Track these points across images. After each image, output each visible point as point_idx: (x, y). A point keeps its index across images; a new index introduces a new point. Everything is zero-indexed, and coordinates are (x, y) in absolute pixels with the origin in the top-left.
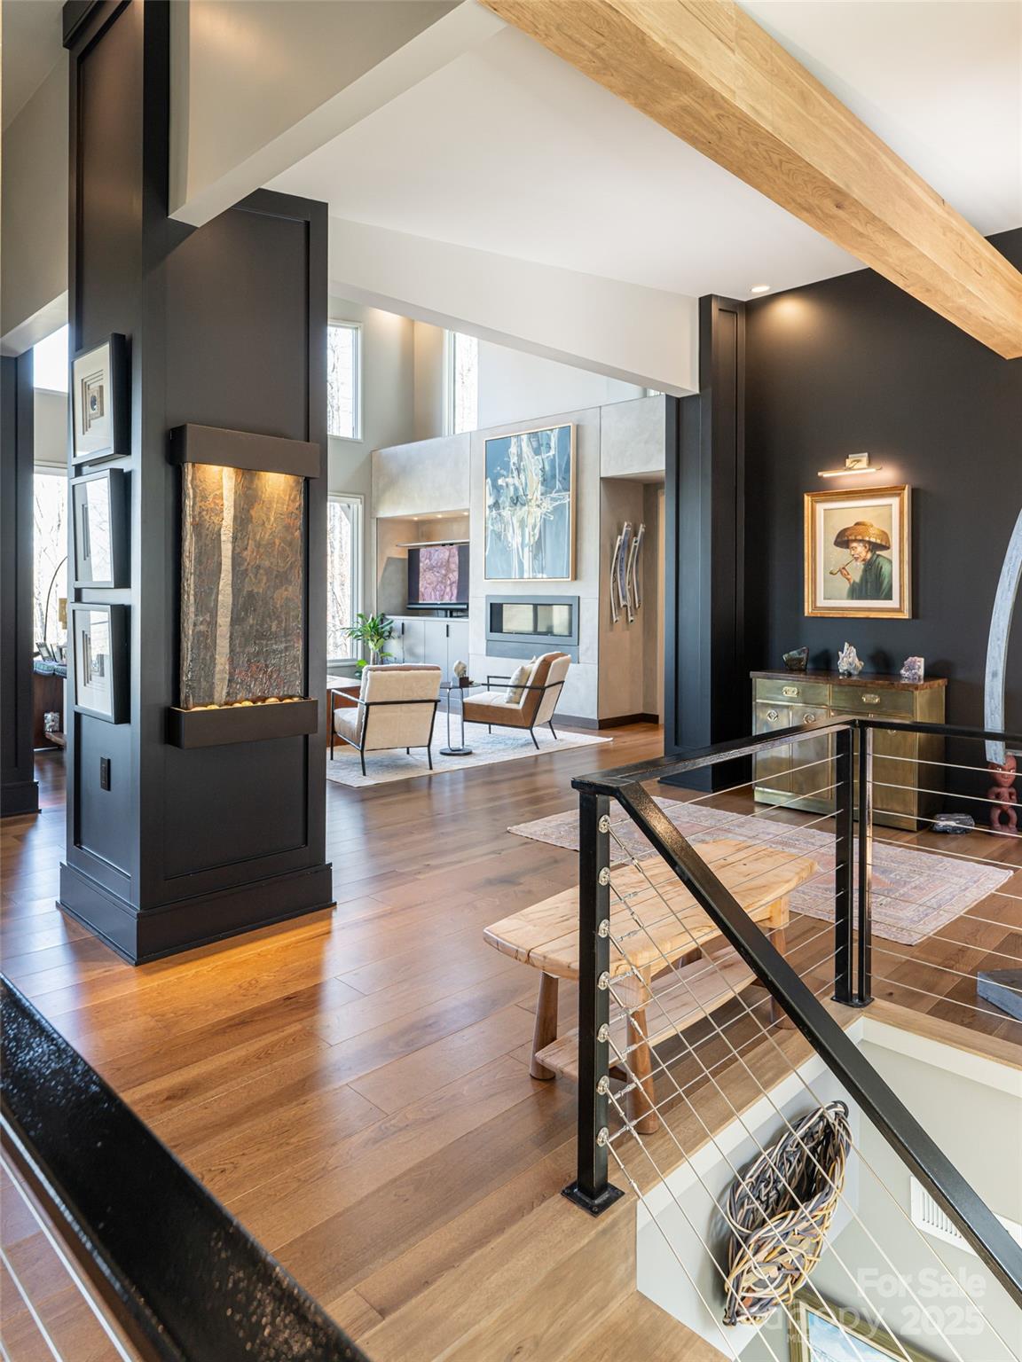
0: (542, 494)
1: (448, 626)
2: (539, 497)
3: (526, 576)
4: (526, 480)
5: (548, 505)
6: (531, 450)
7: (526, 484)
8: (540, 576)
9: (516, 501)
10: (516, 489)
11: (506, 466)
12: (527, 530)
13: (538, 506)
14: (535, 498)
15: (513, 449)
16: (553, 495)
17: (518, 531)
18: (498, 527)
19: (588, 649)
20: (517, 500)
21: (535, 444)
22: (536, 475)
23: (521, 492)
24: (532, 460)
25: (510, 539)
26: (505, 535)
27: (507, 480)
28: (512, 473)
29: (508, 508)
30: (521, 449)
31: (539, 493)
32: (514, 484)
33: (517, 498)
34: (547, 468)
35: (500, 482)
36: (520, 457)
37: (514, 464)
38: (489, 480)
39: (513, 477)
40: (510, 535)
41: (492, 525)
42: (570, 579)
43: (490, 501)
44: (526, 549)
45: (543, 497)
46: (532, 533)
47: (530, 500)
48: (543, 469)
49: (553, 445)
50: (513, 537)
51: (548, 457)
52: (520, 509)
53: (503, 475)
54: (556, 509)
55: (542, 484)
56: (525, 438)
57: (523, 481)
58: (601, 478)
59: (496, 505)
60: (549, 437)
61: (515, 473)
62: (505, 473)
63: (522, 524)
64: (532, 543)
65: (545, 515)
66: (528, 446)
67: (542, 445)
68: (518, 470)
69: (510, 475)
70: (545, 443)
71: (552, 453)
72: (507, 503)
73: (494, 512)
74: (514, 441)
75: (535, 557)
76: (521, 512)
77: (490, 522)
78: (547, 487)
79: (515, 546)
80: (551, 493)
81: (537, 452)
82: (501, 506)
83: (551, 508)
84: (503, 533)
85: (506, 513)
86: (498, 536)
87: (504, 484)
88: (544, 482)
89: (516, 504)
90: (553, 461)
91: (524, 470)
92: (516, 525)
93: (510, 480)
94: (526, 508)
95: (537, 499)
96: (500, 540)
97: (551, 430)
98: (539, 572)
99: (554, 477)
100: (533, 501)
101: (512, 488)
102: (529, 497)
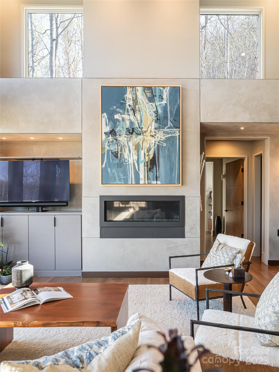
0: (156, 129)
1: (55, 218)
2: (153, 130)
3: (142, 182)
4: (141, 117)
5: (161, 136)
6: (146, 98)
7: (141, 120)
8: (155, 182)
9: (131, 131)
10: (132, 123)
11: (122, 105)
12: (142, 153)
13: (152, 136)
14: (149, 130)
15: (129, 95)
16: (166, 130)
17: (133, 152)
18: (114, 148)
19: (192, 228)
20: (133, 131)
21: (149, 95)
22: (150, 115)
23: (136, 125)
24: (147, 105)
25: (126, 157)
26: (121, 154)
27: (123, 116)
28: (128, 111)
29: (124, 136)
30: (136, 97)
31: (153, 128)
32: (130, 120)
33: (133, 129)
34: (160, 111)
35: (117, 116)
36: (135, 101)
37: (129, 105)
38: (105, 114)
39: (129, 115)
40: (126, 154)
41: (109, 146)
42: (181, 185)
43: (107, 129)
44: (142, 165)
45: (156, 131)
46: (146, 154)
47: (145, 132)
48: (156, 112)
49: (165, 97)
50: (129, 156)
51: (160, 105)
52: (136, 137)
53: (119, 112)
54: (167, 140)
55: (156, 122)
56: (140, 89)
57: (139, 119)
58: (201, 124)
59: (113, 132)
60: (161, 92)
61: (131, 113)
62: (121, 111)
63: (138, 147)
64: (147, 160)
65: (159, 142)
66: (142, 95)
67: (156, 96)
68: (134, 111)
69: (126, 113)
70: (158, 95)
71: (164, 102)
72: (124, 132)
73: (111, 137)
74: (129, 90)
75: (150, 170)
76: (136, 139)
77: (106, 144)
78: (160, 124)
79: (131, 161)
80: (164, 128)
81: (151, 99)
82: (118, 134)
83: (164, 138)
84: (119, 153)
85: (123, 139)
86: (116, 155)
87: (121, 119)
88: (158, 120)
89: (132, 134)
90: (165, 108)
91: (139, 111)
92: (132, 148)
93: (126, 117)
94: (141, 136)
95: (151, 131)
96: (117, 157)
97: (164, 87)
98: (154, 180)
99: (166, 118)
100: (147, 133)
101: (128, 123)
102: (144, 129)
